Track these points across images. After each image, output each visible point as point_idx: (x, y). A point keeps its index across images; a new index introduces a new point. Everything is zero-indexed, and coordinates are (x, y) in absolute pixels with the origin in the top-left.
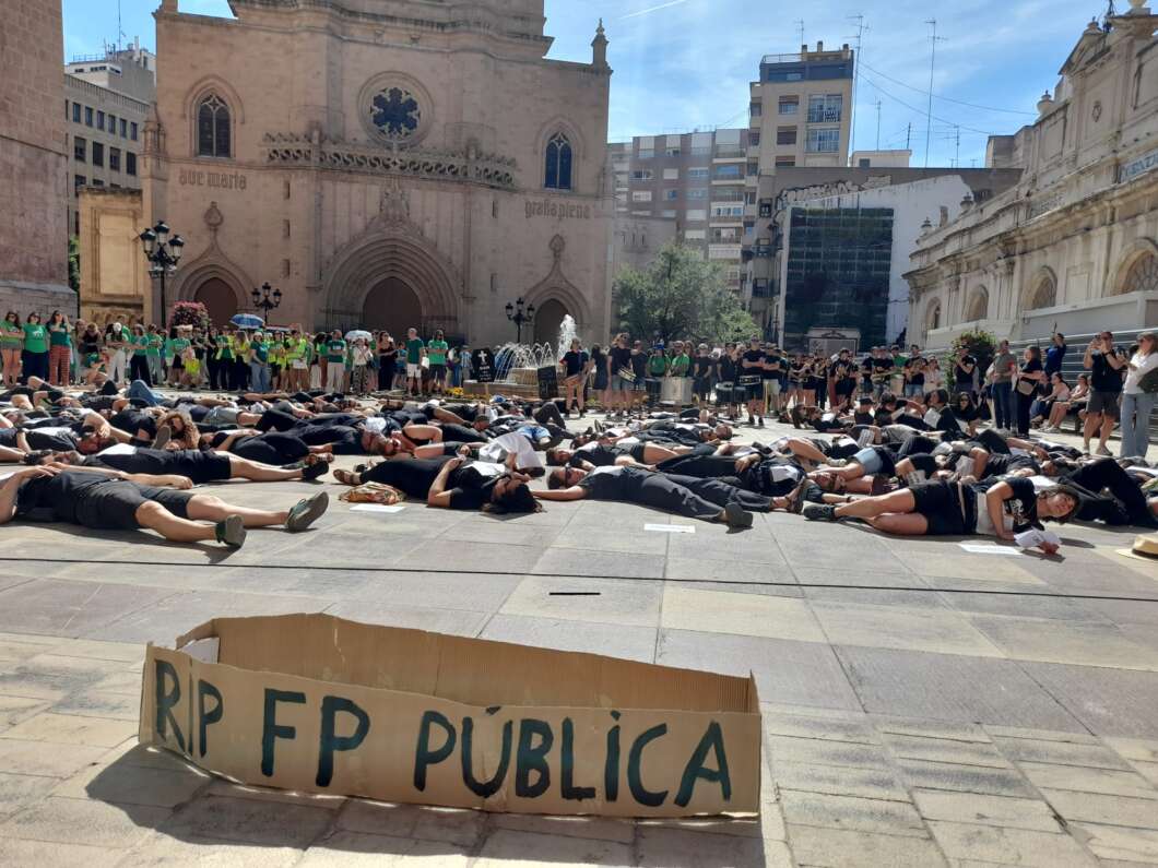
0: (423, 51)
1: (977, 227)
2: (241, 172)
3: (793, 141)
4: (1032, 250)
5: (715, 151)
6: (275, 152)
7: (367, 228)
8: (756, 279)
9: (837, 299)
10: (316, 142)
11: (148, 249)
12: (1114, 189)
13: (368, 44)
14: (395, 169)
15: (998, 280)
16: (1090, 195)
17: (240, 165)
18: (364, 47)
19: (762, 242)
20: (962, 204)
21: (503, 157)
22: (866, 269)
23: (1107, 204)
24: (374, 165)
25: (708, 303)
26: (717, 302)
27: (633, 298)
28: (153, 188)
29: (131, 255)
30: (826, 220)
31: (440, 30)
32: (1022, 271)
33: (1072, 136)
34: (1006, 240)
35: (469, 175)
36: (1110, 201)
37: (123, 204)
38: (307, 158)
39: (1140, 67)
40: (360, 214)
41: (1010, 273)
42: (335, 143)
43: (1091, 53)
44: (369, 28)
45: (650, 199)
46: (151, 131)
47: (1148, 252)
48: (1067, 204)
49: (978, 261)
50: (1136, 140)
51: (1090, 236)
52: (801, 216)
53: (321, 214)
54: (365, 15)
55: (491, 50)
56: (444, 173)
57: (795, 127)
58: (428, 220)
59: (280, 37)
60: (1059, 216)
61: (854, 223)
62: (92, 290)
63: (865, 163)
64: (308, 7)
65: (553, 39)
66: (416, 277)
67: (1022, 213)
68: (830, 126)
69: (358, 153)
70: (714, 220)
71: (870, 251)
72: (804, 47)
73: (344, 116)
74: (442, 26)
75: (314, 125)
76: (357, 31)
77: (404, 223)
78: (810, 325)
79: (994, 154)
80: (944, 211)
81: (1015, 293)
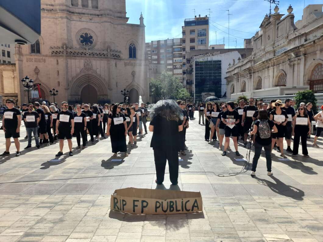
0: (93, 22)
1: (242, 66)
2: (44, 58)
3: (194, 42)
4: (255, 72)
5: (173, 44)
6: (53, 52)
7: (81, 72)
8: (187, 80)
9: (208, 85)
10: (65, 49)
11: (24, 84)
12: (274, 58)
13: (78, 21)
14: (88, 55)
15: (248, 79)
16: (268, 59)
17: (44, 56)
18: (77, 22)
19: (188, 70)
20: (238, 60)
21: (117, 51)
22: (215, 76)
23: (272, 61)
24: (82, 54)
25: (175, 87)
26: (177, 87)
27: (155, 87)
28: (19, 63)
29: (13, 82)
30: (204, 64)
31: (98, 17)
32: (254, 78)
33: (263, 44)
34: (249, 69)
35: (108, 56)
36: (273, 60)
37: (10, 67)
38: (63, 53)
39: (278, 27)
40: (78, 68)
41: (251, 78)
42: (70, 49)
43: (266, 23)
44: (77, 16)
45: (157, 58)
46: (17, 47)
47: (282, 73)
48: (263, 61)
49: (243, 74)
50: (278, 45)
51: (269, 69)
52: (198, 63)
53: (67, 69)
54: (76, 13)
55: (112, 22)
56: (101, 56)
57: (195, 38)
58: (98, 69)
59: (52, 20)
60: (261, 64)
61: (211, 64)
62: (2, 93)
63: (213, 48)
64: (60, 11)
65: (129, 18)
66: (95, 84)
67: (253, 63)
68: (203, 37)
69: (77, 51)
70: (175, 63)
71: (216, 72)
72: (196, 16)
73: (72, 41)
74: (98, 15)
75: (64, 44)
76: (74, 17)
77: (91, 70)
78: (201, 92)
79: (246, 44)
80: (234, 60)
81: (252, 83)
